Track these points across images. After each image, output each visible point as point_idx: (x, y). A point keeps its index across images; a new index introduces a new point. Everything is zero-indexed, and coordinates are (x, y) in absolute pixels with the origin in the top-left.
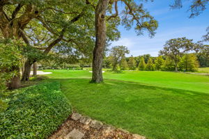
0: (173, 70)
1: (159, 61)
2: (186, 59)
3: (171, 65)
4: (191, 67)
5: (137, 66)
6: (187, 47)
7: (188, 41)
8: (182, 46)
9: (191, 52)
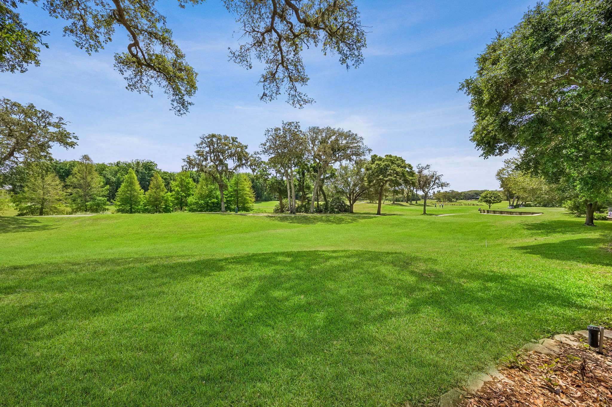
0: (214, 208)
1: (181, 185)
2: (237, 184)
3: (210, 196)
4: (245, 202)
5: (111, 196)
6: (240, 159)
7: (242, 147)
8: (231, 156)
9: (245, 170)
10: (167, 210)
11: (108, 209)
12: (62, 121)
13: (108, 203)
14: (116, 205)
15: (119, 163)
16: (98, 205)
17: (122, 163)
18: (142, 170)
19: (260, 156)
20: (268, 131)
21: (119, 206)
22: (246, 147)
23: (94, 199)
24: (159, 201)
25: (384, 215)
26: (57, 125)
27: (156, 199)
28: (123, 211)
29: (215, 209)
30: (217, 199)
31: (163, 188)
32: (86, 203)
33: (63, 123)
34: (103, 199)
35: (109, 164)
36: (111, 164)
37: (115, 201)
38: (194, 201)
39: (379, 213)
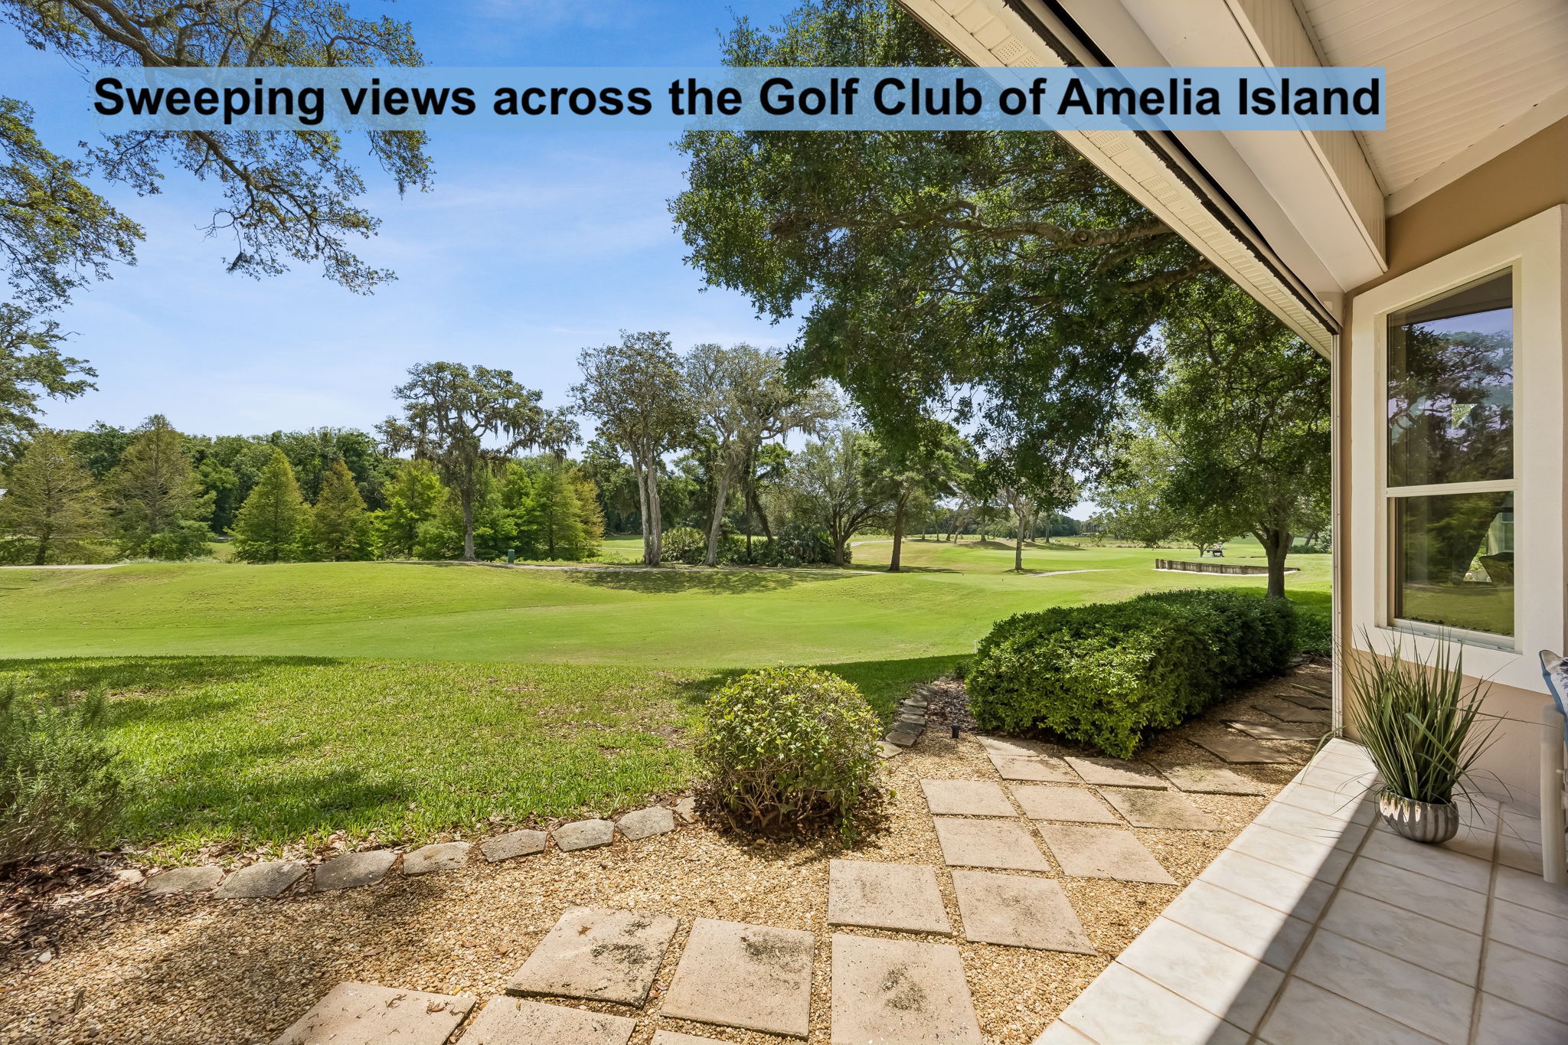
1: (411, 491)
2: (548, 489)
4: (568, 534)
6: (518, 426)
7: (529, 394)
10: (362, 554)
11: (210, 552)
12: (55, 332)
13: (211, 535)
14: (235, 541)
15: (278, 438)
16: (185, 541)
17: (286, 435)
18: (335, 453)
19: (576, 419)
20: (586, 355)
21: (243, 542)
22: (538, 396)
23: (174, 526)
24: (342, 532)
25: (909, 570)
26: (40, 341)
27: (334, 527)
28: (253, 557)
29: (485, 553)
30: (492, 528)
31: (356, 500)
32: (153, 536)
33: (56, 337)
34: (196, 524)
35: (254, 438)
36: (259, 438)
37: (233, 530)
38: (433, 531)
39: (895, 567)
